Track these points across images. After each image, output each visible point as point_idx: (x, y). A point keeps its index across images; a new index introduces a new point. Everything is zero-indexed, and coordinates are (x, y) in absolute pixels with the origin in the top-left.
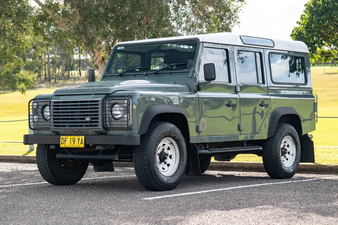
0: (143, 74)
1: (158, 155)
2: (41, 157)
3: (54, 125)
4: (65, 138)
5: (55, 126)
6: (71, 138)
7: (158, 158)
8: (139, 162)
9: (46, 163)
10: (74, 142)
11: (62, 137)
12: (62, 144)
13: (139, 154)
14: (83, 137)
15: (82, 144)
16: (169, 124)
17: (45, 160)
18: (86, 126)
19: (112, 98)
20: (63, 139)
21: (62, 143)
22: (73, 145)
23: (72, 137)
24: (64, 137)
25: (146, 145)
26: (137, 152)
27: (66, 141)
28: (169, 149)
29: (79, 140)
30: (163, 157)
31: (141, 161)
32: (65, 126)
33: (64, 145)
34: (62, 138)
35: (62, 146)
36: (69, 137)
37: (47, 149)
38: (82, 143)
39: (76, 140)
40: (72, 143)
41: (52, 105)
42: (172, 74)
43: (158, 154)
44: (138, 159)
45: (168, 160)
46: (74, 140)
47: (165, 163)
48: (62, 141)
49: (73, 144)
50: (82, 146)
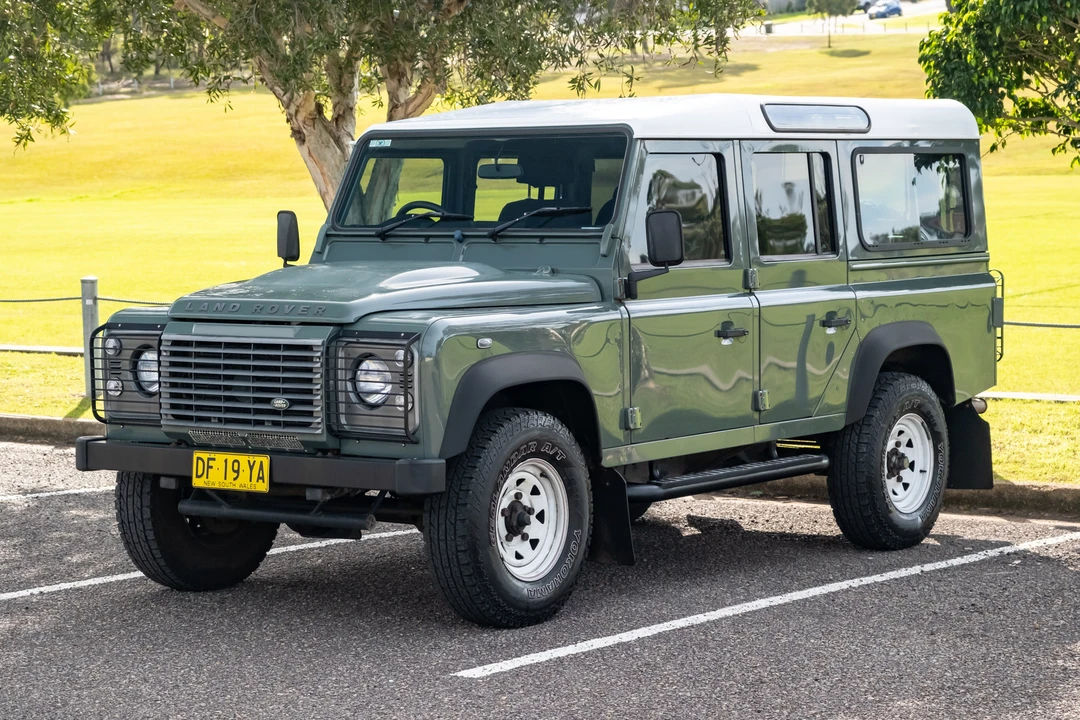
0: (452, 236)
1: (503, 514)
2: (130, 507)
3: (173, 415)
4: (209, 459)
5: (177, 417)
6: (226, 461)
7: (500, 523)
8: (441, 544)
9: (149, 525)
10: (236, 475)
11: (197, 454)
12: (198, 476)
13: (442, 517)
14: (265, 460)
15: (261, 481)
16: (536, 416)
17: (145, 517)
18: (276, 424)
19: (355, 340)
20: (200, 462)
21: (200, 473)
22: (234, 482)
23: (231, 457)
24: (205, 455)
25: (463, 488)
26: (437, 510)
27: (211, 467)
28: (535, 491)
29: (251, 468)
30: (517, 520)
31: (449, 539)
32: (208, 420)
33: (206, 480)
34: (198, 458)
35: (197, 483)
36: (220, 457)
37: (149, 482)
38: (262, 478)
39: (244, 466)
40: (231, 475)
41: (165, 351)
42: (546, 241)
43: (503, 510)
44: (441, 533)
45: (534, 529)
46: (236, 468)
47: (525, 537)
48: (197, 468)
49: (235, 479)
50: (263, 487)
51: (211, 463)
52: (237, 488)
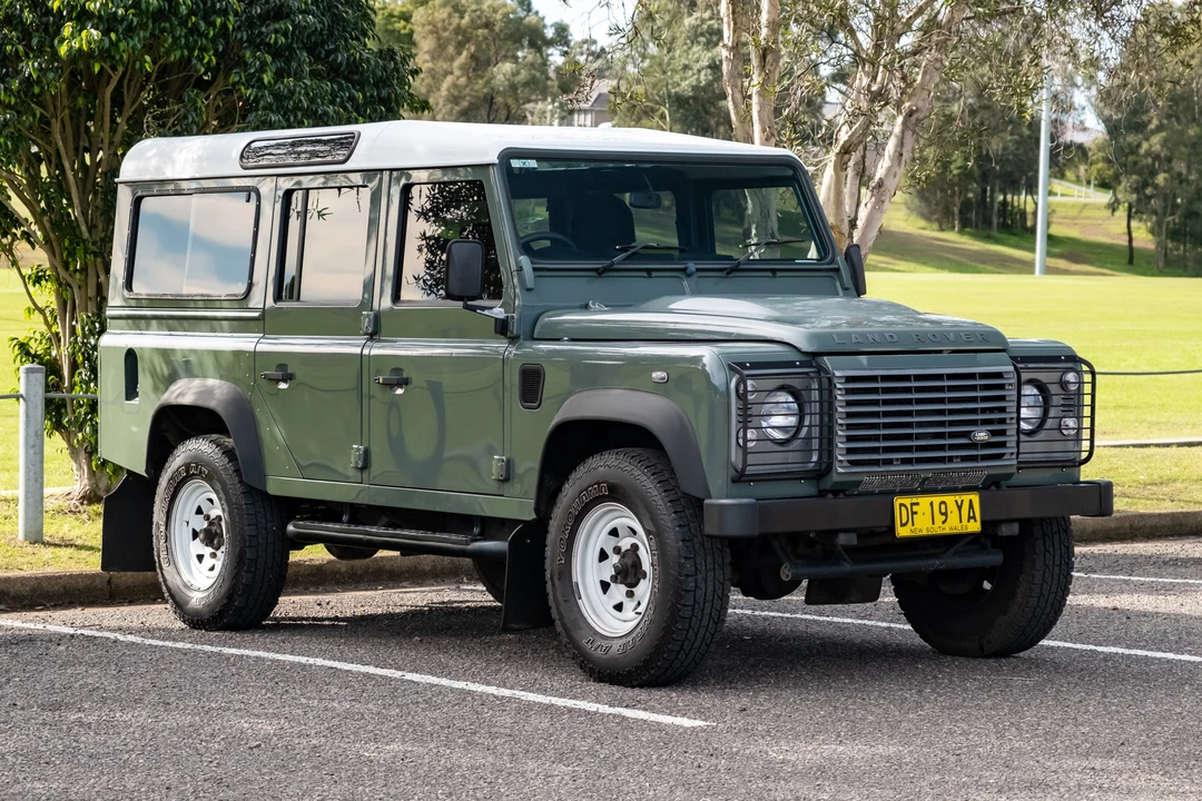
4: (912, 504)
6: (931, 504)
10: (944, 517)
11: (898, 501)
12: (902, 525)
15: (972, 521)
20: (903, 508)
21: (904, 522)
22: (943, 526)
23: (937, 499)
24: (907, 501)
27: (916, 513)
29: (960, 508)
34: (901, 505)
35: (902, 532)
38: (974, 517)
39: (952, 507)
40: (939, 518)
41: (840, 389)
48: (900, 515)
49: (944, 522)
50: (975, 527)
51: (915, 508)
52: (947, 531)
